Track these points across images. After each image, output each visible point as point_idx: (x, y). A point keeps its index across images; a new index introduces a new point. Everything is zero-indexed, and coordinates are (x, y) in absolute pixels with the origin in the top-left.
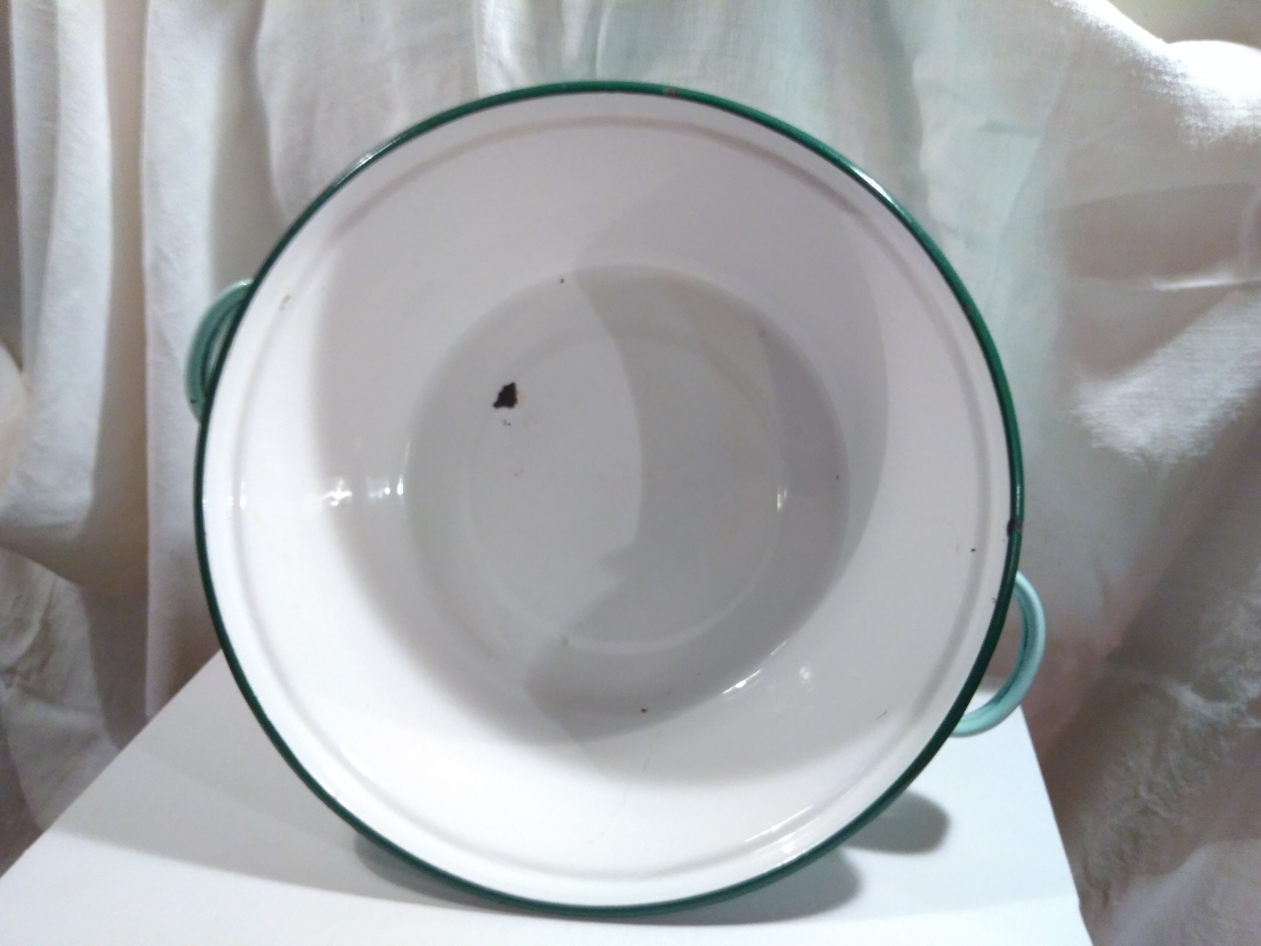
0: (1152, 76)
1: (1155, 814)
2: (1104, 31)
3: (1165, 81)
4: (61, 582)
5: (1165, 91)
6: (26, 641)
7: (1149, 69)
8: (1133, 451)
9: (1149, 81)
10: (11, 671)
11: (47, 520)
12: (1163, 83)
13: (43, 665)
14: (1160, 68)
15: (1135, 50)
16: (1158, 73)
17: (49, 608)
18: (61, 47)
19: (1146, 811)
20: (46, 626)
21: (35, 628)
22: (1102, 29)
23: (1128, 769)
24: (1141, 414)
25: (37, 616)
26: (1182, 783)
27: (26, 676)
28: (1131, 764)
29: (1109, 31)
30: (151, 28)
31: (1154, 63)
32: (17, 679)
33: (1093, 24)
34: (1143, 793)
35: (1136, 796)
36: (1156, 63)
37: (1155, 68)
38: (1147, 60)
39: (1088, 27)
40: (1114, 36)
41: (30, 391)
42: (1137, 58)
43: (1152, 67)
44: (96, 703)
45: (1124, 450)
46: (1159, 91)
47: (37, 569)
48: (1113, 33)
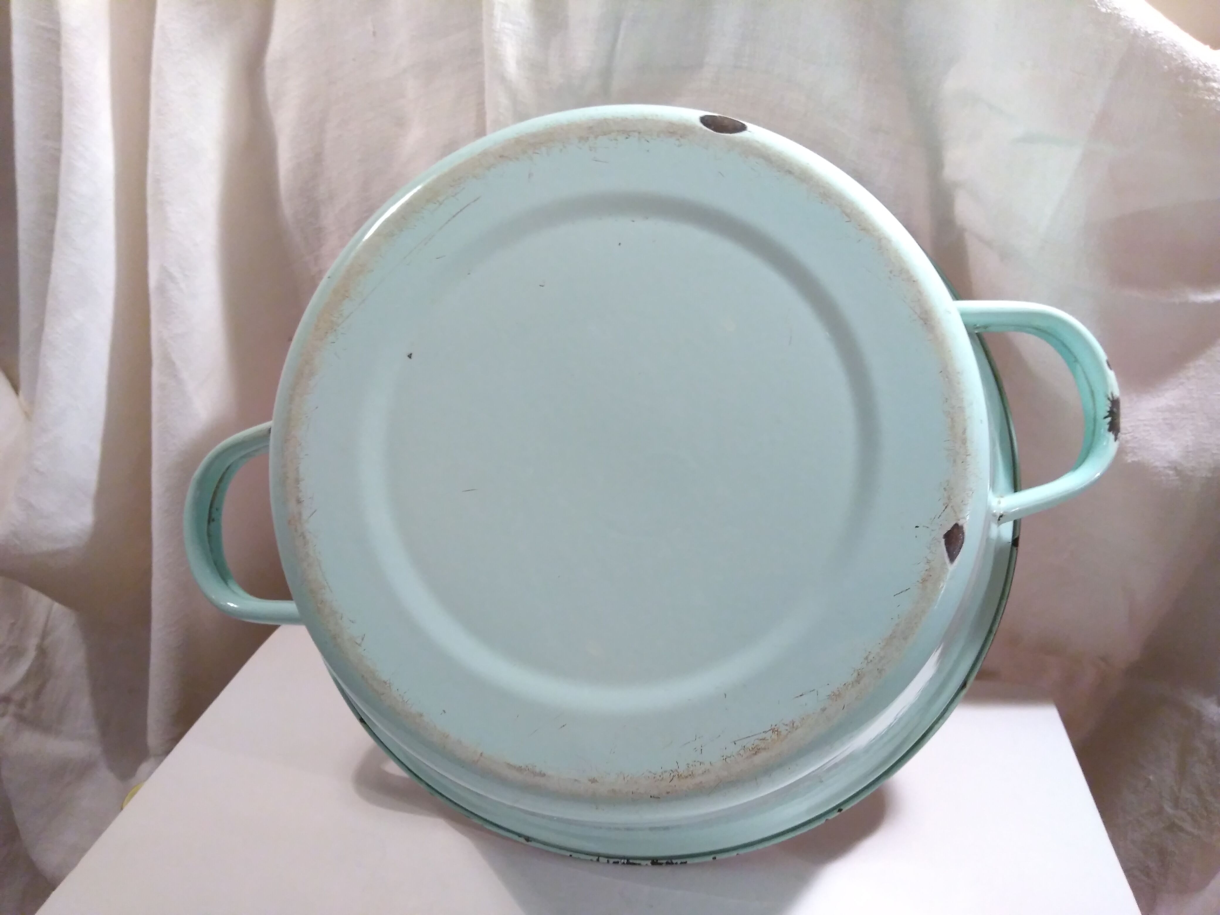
0: (1200, 83)
1: (1181, 829)
2: (1153, 37)
3: (1213, 88)
4: (57, 606)
5: (1213, 98)
6: (22, 668)
7: (1197, 76)
8: (1166, 465)
9: (1197, 88)
10: (6, 699)
11: (46, 546)
12: (1211, 90)
13: (38, 694)
14: (1209, 74)
15: (1184, 56)
16: (1206, 79)
17: (44, 635)
18: (65, 63)
19: (1173, 827)
20: (42, 652)
21: (32, 654)
22: (1150, 35)
23: (1149, 783)
24: (1172, 428)
25: (33, 642)
26: (1210, 798)
27: (22, 705)
28: (1151, 777)
29: (1157, 36)
30: (157, 44)
31: (1203, 69)
32: (12, 708)
33: (1142, 30)
34: (1169, 809)
35: (1160, 811)
36: (1205, 69)
37: (1204, 74)
38: (1196, 67)
39: (1136, 35)
40: (1164, 42)
41: (28, 416)
42: (1186, 64)
43: (1201, 73)
44: (93, 731)
45: (1157, 464)
46: (1207, 98)
47: (33, 595)
48: (1162, 39)
